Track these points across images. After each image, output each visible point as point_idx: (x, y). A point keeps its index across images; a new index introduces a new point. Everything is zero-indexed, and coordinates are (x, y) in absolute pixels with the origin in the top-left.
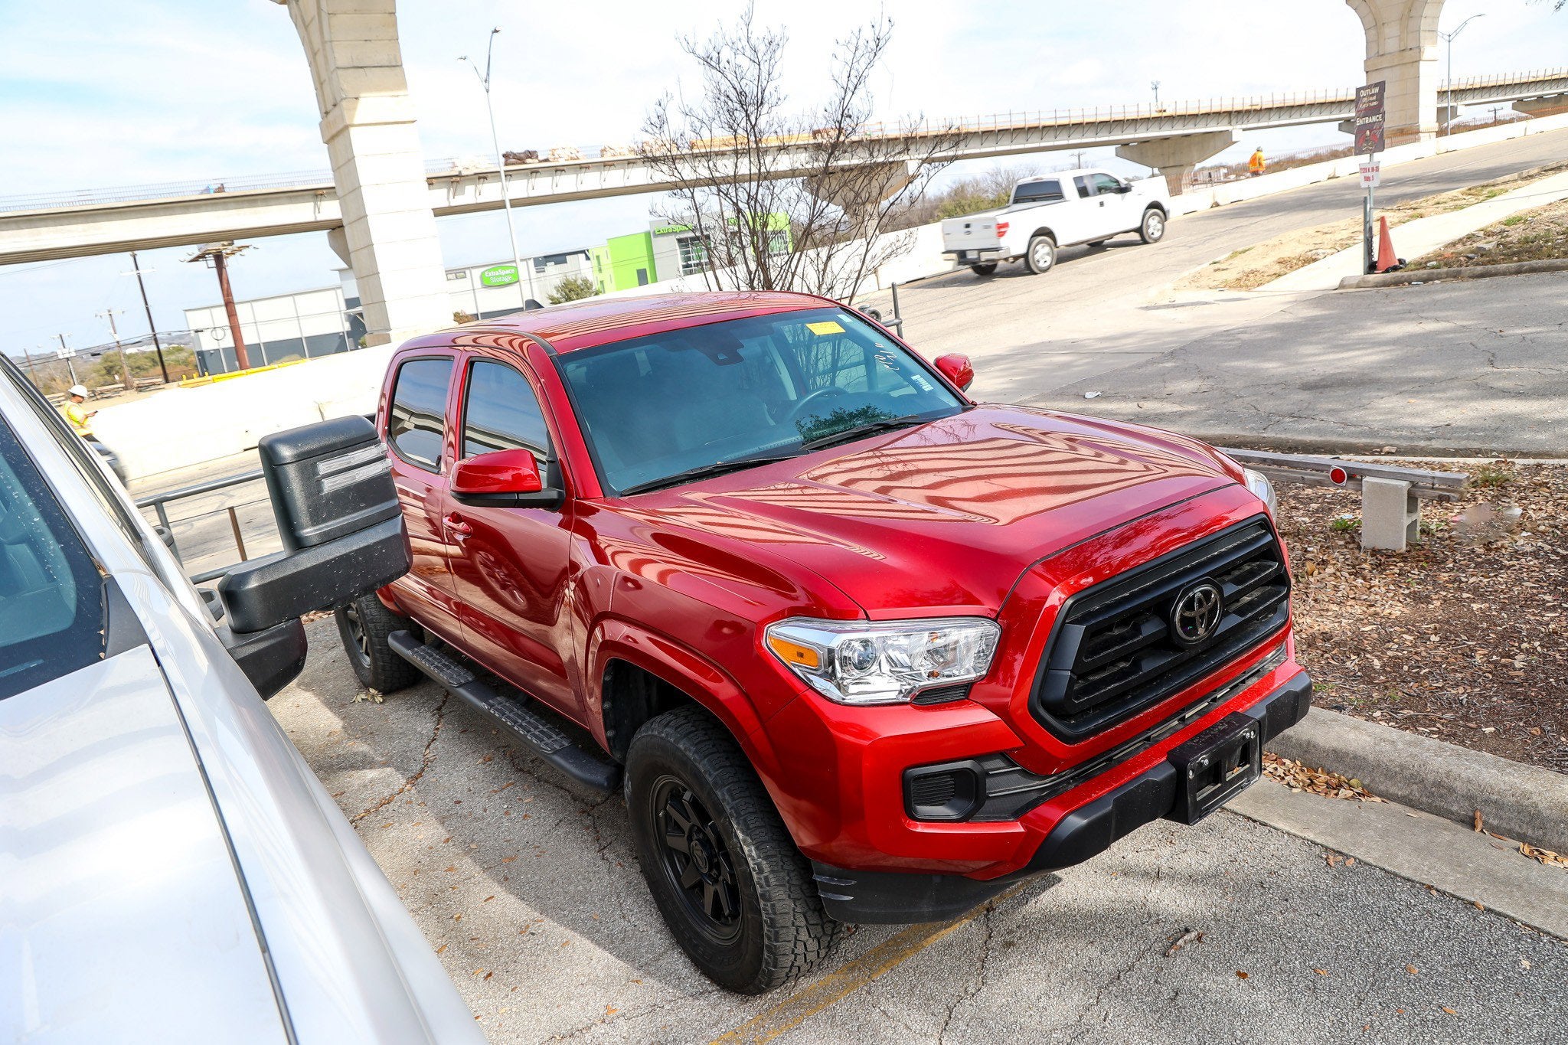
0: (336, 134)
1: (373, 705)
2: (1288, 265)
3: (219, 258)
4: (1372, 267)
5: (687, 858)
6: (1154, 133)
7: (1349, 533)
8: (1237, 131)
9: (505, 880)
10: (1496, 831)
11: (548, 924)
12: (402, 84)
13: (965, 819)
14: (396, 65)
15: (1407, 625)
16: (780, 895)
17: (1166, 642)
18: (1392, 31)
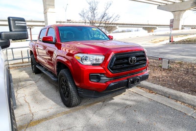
0: (45, 13)
1: (34, 75)
2: (160, 41)
3: (30, 29)
4: (170, 42)
5: (64, 89)
6: (147, 26)
7: (161, 67)
8: (157, 27)
9: (43, 93)
10: (172, 98)
11: (47, 98)
12: (54, 8)
13: (98, 82)
14: (54, 5)
15: (165, 76)
16: (73, 92)
17: (128, 63)
18: (177, 17)
